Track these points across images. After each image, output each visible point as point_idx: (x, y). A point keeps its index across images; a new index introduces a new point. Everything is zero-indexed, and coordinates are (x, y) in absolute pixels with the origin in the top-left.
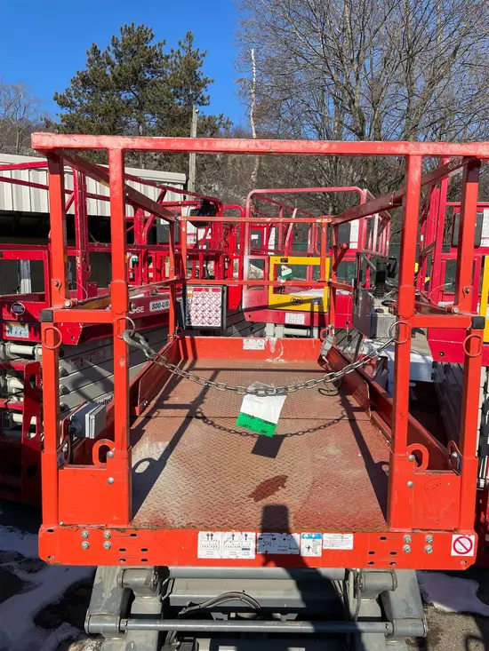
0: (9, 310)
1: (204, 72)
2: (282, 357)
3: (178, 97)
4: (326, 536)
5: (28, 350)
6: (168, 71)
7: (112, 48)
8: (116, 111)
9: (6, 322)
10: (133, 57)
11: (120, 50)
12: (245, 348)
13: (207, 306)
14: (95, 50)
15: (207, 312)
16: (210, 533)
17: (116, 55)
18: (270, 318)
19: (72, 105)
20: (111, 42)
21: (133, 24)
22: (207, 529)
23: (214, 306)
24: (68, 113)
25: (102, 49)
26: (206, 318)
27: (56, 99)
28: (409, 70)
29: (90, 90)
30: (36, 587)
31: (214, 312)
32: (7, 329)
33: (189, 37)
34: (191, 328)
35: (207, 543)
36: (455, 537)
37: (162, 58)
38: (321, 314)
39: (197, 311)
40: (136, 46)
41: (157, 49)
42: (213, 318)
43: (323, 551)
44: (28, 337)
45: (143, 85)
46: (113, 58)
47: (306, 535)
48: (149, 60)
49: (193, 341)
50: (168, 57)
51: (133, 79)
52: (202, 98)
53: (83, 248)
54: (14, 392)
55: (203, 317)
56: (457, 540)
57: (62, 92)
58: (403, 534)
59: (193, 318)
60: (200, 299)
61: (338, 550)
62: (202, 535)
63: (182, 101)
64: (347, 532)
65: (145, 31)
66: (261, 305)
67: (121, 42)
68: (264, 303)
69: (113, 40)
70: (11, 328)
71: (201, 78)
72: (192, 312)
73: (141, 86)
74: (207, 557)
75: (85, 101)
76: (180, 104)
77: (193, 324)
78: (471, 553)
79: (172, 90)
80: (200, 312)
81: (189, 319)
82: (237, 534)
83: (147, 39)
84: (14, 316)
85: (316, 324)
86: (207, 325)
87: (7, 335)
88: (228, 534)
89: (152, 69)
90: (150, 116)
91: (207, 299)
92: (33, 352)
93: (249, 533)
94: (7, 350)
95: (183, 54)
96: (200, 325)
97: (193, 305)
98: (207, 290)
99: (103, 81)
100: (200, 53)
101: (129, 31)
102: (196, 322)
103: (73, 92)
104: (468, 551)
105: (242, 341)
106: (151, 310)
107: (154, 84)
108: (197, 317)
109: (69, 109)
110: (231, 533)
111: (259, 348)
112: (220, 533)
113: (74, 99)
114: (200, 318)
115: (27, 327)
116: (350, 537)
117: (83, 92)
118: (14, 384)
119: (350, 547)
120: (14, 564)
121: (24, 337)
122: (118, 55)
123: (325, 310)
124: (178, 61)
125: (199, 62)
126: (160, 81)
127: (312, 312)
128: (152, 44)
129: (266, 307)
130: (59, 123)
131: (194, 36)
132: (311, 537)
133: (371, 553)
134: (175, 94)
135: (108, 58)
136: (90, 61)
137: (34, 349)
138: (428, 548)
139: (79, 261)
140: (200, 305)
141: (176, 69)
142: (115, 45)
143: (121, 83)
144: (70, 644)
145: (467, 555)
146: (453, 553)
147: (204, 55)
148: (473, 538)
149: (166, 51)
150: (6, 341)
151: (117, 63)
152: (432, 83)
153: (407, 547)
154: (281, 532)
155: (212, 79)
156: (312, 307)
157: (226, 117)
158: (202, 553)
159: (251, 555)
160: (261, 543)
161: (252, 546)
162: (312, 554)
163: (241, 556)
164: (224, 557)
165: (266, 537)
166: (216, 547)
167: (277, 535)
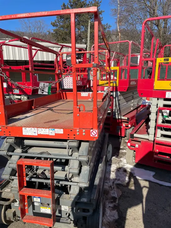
3: (91, 19)
4: (56, 130)
5: (19, 97)
7: (69, 4)
9: (13, 89)
10: (76, 6)
11: (72, 4)
12: (82, 96)
13: (69, 82)
14: (64, 5)
15: (69, 84)
17: (71, 6)
18: (100, 89)
19: (57, 26)
20: (69, 2)
22: (25, 127)
23: (71, 82)
24: (56, 29)
25: (66, 4)
26: (69, 86)
27: (52, 24)
29: (63, 20)
31: (71, 84)
32: (14, 91)
34: (64, 89)
35: (25, 131)
36: (91, 131)
37: (86, 5)
38: (116, 87)
39: (66, 83)
40: (77, 2)
41: (85, 2)
42: (71, 86)
43: (55, 134)
47: (50, 129)
48: (82, 6)
49: (65, 93)
53: (31, 64)
55: (68, 85)
56: (92, 131)
57: (54, 21)
58: (76, 129)
59: (64, 86)
60: (66, 79)
62: (23, 128)
64: (61, 128)
67: (72, 1)
71: (100, 11)
72: (64, 84)
73: (79, 16)
75: (61, 24)
76: (92, 21)
77: (65, 88)
78: (96, 136)
79: (89, 17)
80: (67, 84)
81: (63, 86)
82: (32, 128)
85: (114, 90)
86: (69, 88)
87: (14, 93)
88: (30, 128)
90: (82, 27)
91: (69, 79)
92: (21, 98)
93: (35, 128)
94: (14, 97)
95: (93, 3)
96: (67, 88)
97: (64, 82)
98: (69, 76)
99: (67, 16)
100: (99, 2)
102: (65, 87)
103: (57, 21)
104: (96, 135)
105: (81, 93)
108: (66, 85)
109: (56, 27)
111: (86, 96)
112: (28, 128)
113: (57, 24)
114: (67, 86)
115: (18, 90)
116: (62, 130)
117: (60, 20)
119: (62, 133)
121: (18, 93)
123: (118, 85)
124: (92, 5)
125: (99, 5)
127: (113, 87)
130: (53, 32)
132: (52, 130)
133: (68, 135)
135: (68, 7)
136: (62, 9)
138: (84, 134)
139: (30, 69)
140: (67, 82)
145: (95, 136)
146: (91, 136)
147: (101, 2)
148: (96, 131)
150: (14, 95)
153: (78, 133)
154: (44, 128)
155: (104, 11)
156: (113, 85)
157: (109, 24)
158: (24, 134)
159: (36, 135)
160: (39, 131)
161: (37, 132)
162: (52, 134)
163: (34, 134)
164: (29, 135)
165: (40, 129)
166: (27, 132)
167: (43, 129)
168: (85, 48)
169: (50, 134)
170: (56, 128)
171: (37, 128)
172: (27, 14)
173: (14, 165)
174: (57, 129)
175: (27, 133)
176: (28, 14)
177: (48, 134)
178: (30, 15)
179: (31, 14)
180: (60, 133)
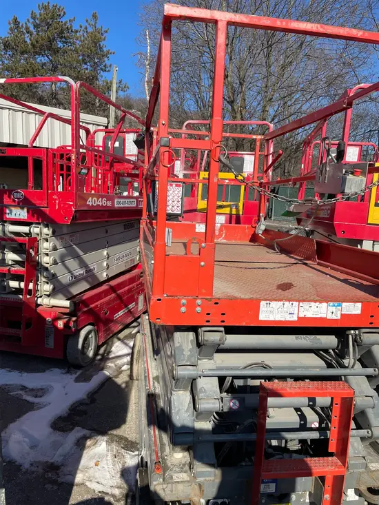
0: (10, 197)
1: (107, 45)
2: (224, 238)
3: (86, 64)
4: (344, 304)
5: (25, 229)
6: (78, 42)
7: (31, 20)
8: (34, 72)
9: (7, 207)
10: (48, 28)
11: (37, 21)
12: (197, 231)
13: (171, 197)
14: (16, 21)
16: (268, 302)
17: (34, 26)
20: (30, 15)
21: (49, 3)
22: (266, 300)
23: (176, 197)
26: (170, 207)
28: (268, 56)
29: (11, 53)
30: (45, 406)
31: (176, 202)
32: (8, 211)
33: (95, 16)
35: (266, 309)
37: (72, 31)
38: (238, 216)
40: (50, 21)
41: (68, 24)
42: (176, 207)
43: (342, 315)
44: (26, 218)
45: (56, 51)
46: (32, 28)
47: (331, 304)
48: (62, 32)
50: (77, 31)
51: (48, 47)
52: (105, 66)
53: (76, 147)
54: (10, 263)
61: (351, 315)
62: (263, 304)
63: (89, 67)
64: (358, 302)
65: (59, 9)
66: (191, 209)
67: (38, 16)
68: (194, 208)
69: (32, 14)
70: (11, 211)
71: (105, 49)
73: (55, 52)
74: (266, 319)
75: (6, 62)
76: (87, 69)
79: (81, 58)
82: (286, 303)
83: (60, 15)
84: (14, 201)
86: (170, 212)
87: (7, 216)
88: (280, 303)
89: (63, 40)
91: (171, 192)
92: (30, 231)
93: (294, 303)
94: (6, 229)
95: (90, 30)
98: (172, 185)
99: (22, 45)
100: (103, 30)
101: (45, 8)
105: (195, 225)
106: (116, 205)
107: (65, 52)
110: (282, 302)
112: (275, 302)
115: (25, 210)
116: (359, 305)
117: (5, 54)
118: (11, 256)
119: (358, 312)
120: (20, 392)
121: (22, 218)
122: (36, 26)
123: (241, 213)
124: (85, 34)
125: (103, 37)
126: (71, 50)
127: (231, 215)
128: (64, 20)
129: (195, 210)
131: (98, 16)
132: (334, 306)
133: (372, 316)
134: (83, 60)
135: (27, 28)
136: (11, 29)
137: (30, 228)
141: (84, 41)
142: (34, 18)
143: (38, 49)
144: (86, 440)
147: (106, 32)
149: (75, 27)
150: (5, 222)
151: (35, 33)
152: (284, 67)
154: (315, 302)
155: (113, 51)
156: (231, 211)
157: (123, 82)
158: (262, 317)
159: (295, 318)
160: (301, 309)
161: (296, 312)
162: (334, 317)
163: (288, 318)
164: (277, 319)
165: (305, 305)
166: (272, 312)
167: (313, 304)
168: (104, 126)
169: (329, 316)
170: (344, 302)
171: (299, 301)
172: (316, 25)
173: (213, 404)
174: (348, 304)
175: (271, 315)
176: (319, 26)
177: (324, 316)
178: (321, 30)
179: (326, 27)
180: (354, 313)
